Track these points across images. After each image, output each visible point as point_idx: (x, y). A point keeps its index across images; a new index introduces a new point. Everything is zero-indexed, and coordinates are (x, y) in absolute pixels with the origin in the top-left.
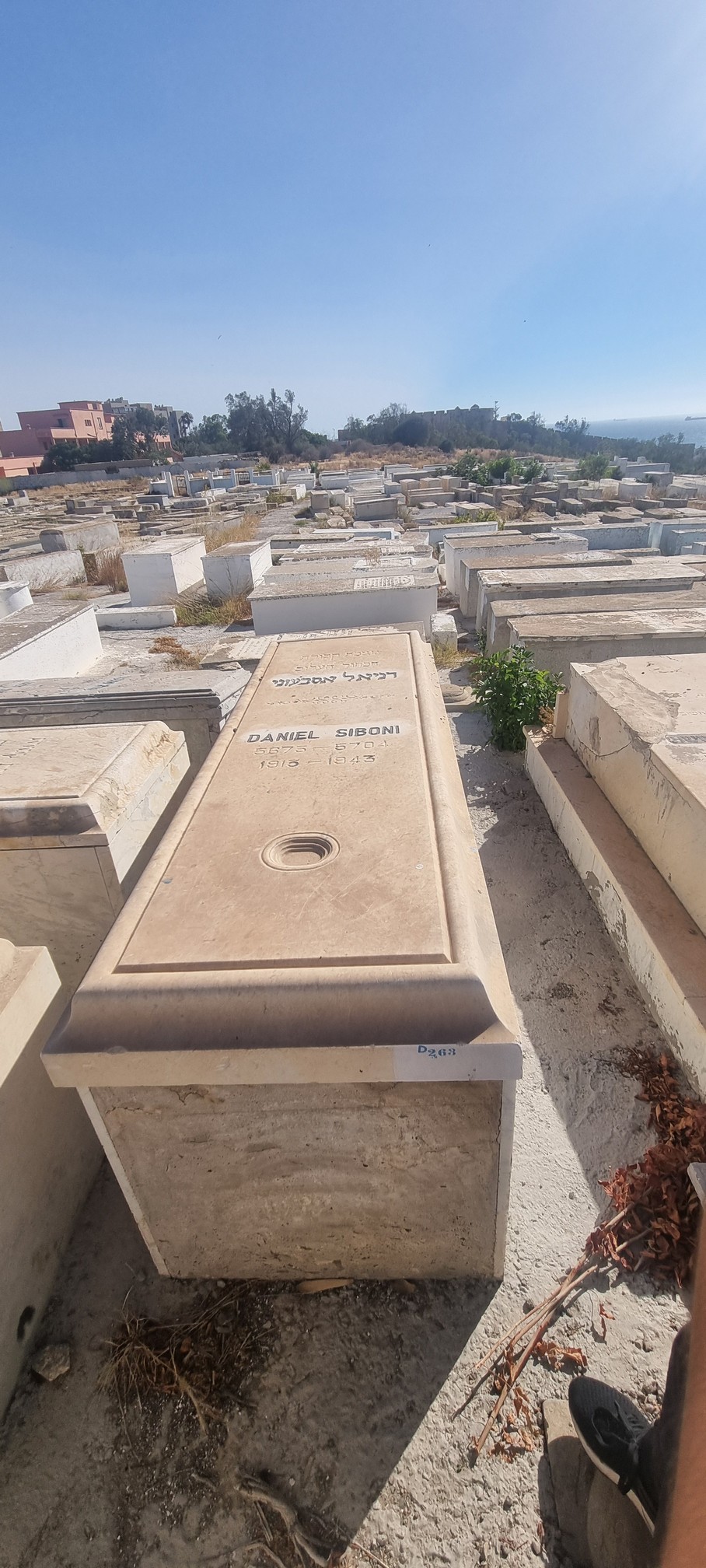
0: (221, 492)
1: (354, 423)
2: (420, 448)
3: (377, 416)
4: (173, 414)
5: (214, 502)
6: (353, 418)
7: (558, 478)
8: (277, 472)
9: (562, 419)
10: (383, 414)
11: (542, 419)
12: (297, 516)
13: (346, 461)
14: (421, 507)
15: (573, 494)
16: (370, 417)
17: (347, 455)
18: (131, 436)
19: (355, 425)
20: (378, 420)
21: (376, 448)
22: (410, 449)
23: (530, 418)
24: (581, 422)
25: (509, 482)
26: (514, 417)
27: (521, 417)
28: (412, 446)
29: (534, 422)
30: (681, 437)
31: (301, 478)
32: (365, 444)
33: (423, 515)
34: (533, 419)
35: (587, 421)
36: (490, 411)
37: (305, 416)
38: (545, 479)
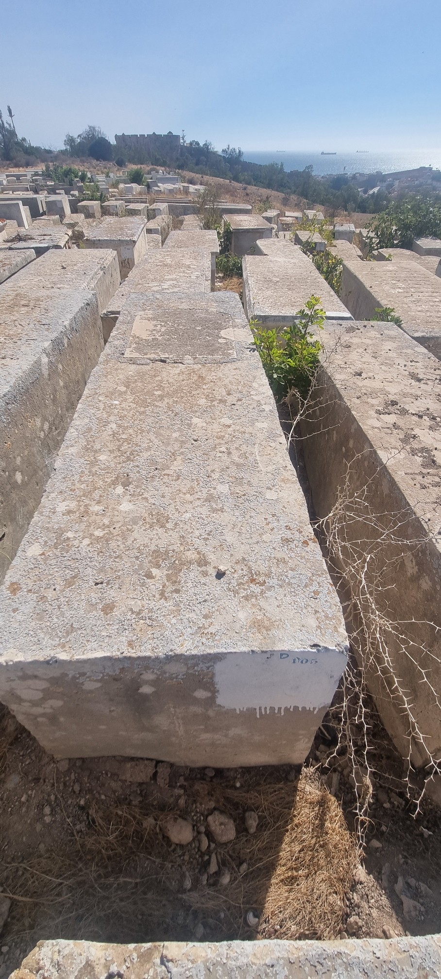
1: (70, 140)
2: (104, 163)
3: (85, 135)
9: (225, 147)
10: (88, 133)
11: (212, 146)
16: (79, 136)
22: (95, 162)
23: (205, 144)
24: (237, 151)
26: (195, 143)
28: (97, 160)
29: (207, 148)
30: (282, 165)
34: (207, 145)
35: (243, 150)
36: (177, 137)
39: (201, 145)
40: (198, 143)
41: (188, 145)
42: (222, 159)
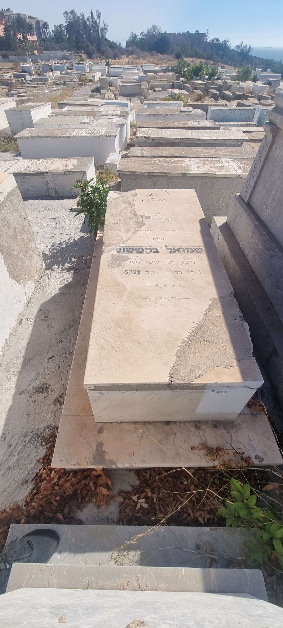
0: (57, 74)
1: (133, 36)
2: (165, 55)
3: (146, 33)
4: (38, 22)
5: (53, 79)
6: (133, 33)
7: (225, 79)
8: (88, 64)
9: (239, 43)
10: (149, 31)
11: (229, 43)
12: (92, 91)
13: (126, 60)
14: (155, 91)
15: (229, 88)
16: (142, 33)
17: (127, 57)
18: (15, 35)
19: (134, 37)
20: (146, 35)
21: (143, 53)
22: (160, 56)
23: (224, 41)
24: (248, 47)
25: (200, 80)
26: (216, 40)
27: (219, 41)
28: (162, 53)
29: (225, 44)
31: (100, 68)
32: (138, 51)
33: (155, 95)
34: (225, 42)
35: (252, 46)
36: (204, 35)
37: (106, 29)
38: (218, 79)
39: (221, 41)
40: (218, 40)
41: (211, 42)
42: (236, 53)
